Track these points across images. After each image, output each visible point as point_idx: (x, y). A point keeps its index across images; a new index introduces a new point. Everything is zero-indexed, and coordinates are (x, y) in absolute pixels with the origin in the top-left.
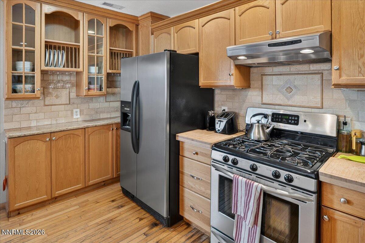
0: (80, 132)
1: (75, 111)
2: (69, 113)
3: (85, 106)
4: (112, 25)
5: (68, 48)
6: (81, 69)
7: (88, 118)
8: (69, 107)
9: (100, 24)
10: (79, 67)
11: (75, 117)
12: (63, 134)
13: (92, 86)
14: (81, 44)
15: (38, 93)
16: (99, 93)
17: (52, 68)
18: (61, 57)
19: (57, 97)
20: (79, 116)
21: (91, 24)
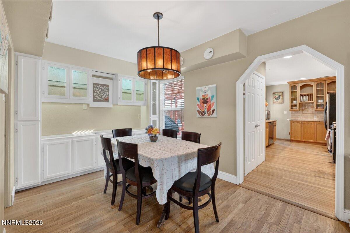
0: (313, 123)
1: (314, 116)
2: (312, 117)
3: (319, 115)
4: (328, 83)
5: (309, 95)
6: (313, 101)
7: (320, 119)
8: (311, 115)
9: (322, 84)
10: (312, 101)
11: (314, 118)
12: (306, 122)
13: (318, 107)
14: (313, 93)
15: (298, 110)
16: (322, 109)
17: (302, 102)
18: (306, 99)
19: (307, 111)
20: (316, 118)
21: (318, 85)
